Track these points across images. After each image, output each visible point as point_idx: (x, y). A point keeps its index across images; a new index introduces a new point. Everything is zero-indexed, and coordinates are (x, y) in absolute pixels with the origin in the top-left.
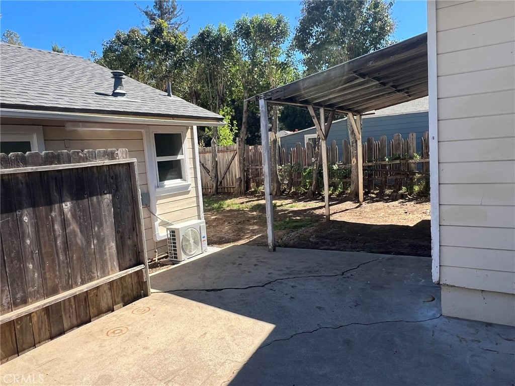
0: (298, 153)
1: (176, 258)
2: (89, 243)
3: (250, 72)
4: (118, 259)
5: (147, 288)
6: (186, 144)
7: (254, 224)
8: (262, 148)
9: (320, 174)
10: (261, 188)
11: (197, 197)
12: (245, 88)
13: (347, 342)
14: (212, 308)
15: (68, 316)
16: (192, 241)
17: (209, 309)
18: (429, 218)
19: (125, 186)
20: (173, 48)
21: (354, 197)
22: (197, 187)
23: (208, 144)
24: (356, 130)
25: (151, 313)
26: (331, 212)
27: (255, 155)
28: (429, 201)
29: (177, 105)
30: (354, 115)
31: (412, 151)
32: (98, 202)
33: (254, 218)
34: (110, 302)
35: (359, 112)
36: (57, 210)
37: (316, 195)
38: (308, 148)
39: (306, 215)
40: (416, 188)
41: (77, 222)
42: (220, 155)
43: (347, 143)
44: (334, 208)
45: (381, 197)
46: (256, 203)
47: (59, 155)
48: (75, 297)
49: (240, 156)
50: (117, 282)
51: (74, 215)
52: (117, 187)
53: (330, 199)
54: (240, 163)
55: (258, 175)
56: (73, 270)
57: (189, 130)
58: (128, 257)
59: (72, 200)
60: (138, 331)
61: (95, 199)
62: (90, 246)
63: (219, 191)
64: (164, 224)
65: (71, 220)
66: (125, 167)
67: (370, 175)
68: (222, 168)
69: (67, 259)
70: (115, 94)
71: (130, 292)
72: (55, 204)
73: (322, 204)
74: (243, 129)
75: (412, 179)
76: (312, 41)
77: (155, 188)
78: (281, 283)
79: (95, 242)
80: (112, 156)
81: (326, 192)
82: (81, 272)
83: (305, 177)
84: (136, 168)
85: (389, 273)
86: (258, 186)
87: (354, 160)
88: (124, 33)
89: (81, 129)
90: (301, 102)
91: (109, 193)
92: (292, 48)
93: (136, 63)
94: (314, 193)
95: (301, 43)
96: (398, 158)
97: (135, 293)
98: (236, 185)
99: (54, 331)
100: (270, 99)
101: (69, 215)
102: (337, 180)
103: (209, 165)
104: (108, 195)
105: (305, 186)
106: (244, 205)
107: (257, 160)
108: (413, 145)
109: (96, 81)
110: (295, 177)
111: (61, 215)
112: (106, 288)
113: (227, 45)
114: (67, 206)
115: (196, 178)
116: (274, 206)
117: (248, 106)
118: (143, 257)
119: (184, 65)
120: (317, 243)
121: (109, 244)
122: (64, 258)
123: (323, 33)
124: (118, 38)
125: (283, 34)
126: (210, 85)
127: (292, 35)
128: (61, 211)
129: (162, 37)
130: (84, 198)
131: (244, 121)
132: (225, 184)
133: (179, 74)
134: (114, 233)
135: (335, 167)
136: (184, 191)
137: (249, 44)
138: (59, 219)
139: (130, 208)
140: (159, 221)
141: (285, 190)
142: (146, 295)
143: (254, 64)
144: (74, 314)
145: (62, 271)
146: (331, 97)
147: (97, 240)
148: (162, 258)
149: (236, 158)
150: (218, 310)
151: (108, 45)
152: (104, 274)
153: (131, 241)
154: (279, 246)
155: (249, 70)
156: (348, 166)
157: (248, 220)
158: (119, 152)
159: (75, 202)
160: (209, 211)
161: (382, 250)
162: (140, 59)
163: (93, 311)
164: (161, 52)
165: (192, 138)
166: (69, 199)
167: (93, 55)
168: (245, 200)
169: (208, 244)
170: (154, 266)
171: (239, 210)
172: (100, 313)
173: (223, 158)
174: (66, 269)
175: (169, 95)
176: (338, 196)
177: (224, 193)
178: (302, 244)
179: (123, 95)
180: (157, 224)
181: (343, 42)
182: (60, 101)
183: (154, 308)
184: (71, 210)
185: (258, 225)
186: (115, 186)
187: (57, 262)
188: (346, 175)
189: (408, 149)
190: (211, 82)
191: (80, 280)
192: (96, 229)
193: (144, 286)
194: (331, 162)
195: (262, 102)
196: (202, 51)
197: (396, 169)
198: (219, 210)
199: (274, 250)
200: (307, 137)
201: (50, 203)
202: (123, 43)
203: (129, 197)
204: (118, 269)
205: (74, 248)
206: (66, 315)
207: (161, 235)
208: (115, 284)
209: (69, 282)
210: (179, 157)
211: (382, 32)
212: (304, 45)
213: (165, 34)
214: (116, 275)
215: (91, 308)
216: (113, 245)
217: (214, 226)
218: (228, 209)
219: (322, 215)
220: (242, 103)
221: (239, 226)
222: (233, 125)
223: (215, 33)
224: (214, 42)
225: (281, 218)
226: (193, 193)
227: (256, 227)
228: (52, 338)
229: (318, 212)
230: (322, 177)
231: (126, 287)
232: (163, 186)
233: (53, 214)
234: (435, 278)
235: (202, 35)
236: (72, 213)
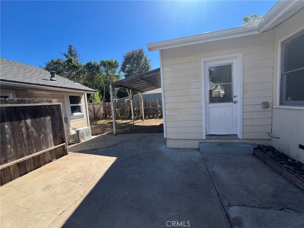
0: (123, 105)
1: (79, 141)
2: (40, 136)
3: (106, 78)
4: (54, 141)
5: (67, 152)
6: (83, 100)
7: (109, 128)
8: (111, 103)
9: (131, 111)
10: (111, 117)
11: (87, 119)
12: (104, 83)
13: (141, 159)
14: (94, 155)
15: (29, 166)
16: (85, 134)
17: (93, 156)
18: (163, 123)
19: (56, 113)
20: (76, 67)
21: (141, 118)
22: (87, 115)
23: (91, 102)
24: (141, 97)
25: (69, 160)
26: (135, 123)
27: (108, 106)
28: (163, 118)
29: (78, 85)
30: (140, 93)
31: (157, 104)
32: (44, 119)
33: (109, 126)
34: (50, 158)
35: (142, 92)
36: (23, 123)
37: (130, 118)
38: (126, 103)
39: (127, 124)
40: (159, 115)
41: (34, 127)
42: (96, 105)
43: (139, 102)
44: (135, 122)
45: (149, 118)
46: (109, 121)
47: (24, 100)
48: (33, 158)
49: (103, 106)
50: (53, 150)
51: (32, 125)
52: (53, 114)
53: (134, 119)
54: (103, 108)
55: (110, 112)
56: (32, 147)
57: (84, 95)
58: (58, 140)
59: (31, 118)
60: (63, 167)
61: (42, 118)
62: (40, 137)
63: (96, 118)
64: (74, 129)
65: (31, 127)
66: (56, 106)
67: (146, 111)
68: (96, 110)
69: (29, 142)
70: (51, 80)
71: (59, 154)
72: (22, 120)
73: (131, 121)
74: (104, 97)
75: (158, 112)
76: (127, 69)
77: (70, 115)
78: (119, 145)
79: (43, 135)
80: (50, 102)
81: (133, 117)
82: (36, 147)
83: (126, 112)
84: (61, 106)
85: (152, 138)
86: (110, 116)
87: (141, 107)
88: (55, 60)
89: (35, 92)
90: (124, 87)
91: (49, 116)
92: (120, 71)
93: (61, 72)
94: (129, 117)
95: (123, 69)
96: (154, 106)
97: (61, 154)
98: (102, 116)
99: (22, 173)
100: (113, 85)
101: (30, 125)
102: (136, 113)
103: (92, 109)
104: (49, 117)
105: (126, 115)
106: (105, 122)
107: (109, 107)
108: (158, 102)
109: (42, 75)
110: (122, 112)
111: (25, 125)
112: (48, 153)
113: (98, 68)
114: (29, 121)
115: (86, 112)
116: (116, 122)
117: (106, 89)
118: (65, 140)
119: (81, 74)
120: (130, 132)
121: (49, 135)
122: (27, 142)
123: (130, 67)
124: (53, 62)
125: (117, 66)
126: (91, 81)
127: (120, 66)
128: (26, 123)
129: (72, 63)
130: (37, 118)
131: (104, 94)
132: (98, 115)
133: (79, 77)
134: (52, 131)
135: (135, 109)
136: (82, 117)
137: (105, 69)
138: (24, 126)
139: (59, 122)
140: (72, 128)
141: (119, 117)
142: (67, 154)
143: (108, 75)
144: (33, 165)
145: (26, 147)
146: (133, 86)
147: (44, 134)
148: (73, 141)
149: (102, 107)
150: (96, 156)
151: (48, 64)
152: (47, 148)
153: (60, 134)
154: (118, 134)
155: (106, 77)
156: (139, 109)
157: (107, 127)
158: (53, 100)
159: (33, 119)
160: (92, 125)
161: (150, 132)
162: (62, 70)
163: (42, 163)
164: (71, 68)
165: (85, 98)
166: (29, 118)
167: (41, 67)
168: (105, 121)
169: (92, 135)
170: (70, 144)
171: (103, 124)
172: (45, 163)
173: (97, 107)
174: (28, 147)
175: (75, 82)
176: (136, 118)
177: (98, 119)
178: (125, 133)
179: (55, 80)
180: (71, 129)
181: (136, 70)
182: (24, 80)
183: (70, 158)
184: (30, 123)
185: (111, 128)
186: (52, 113)
187: (23, 144)
188: (139, 111)
189: (156, 104)
190: (92, 80)
191: (35, 151)
192: (43, 130)
193: (66, 151)
194: (134, 108)
195: (110, 86)
196: (88, 69)
197: (153, 109)
198: (95, 124)
199: (116, 135)
200: (126, 100)
201: (20, 120)
202: (54, 64)
203: (59, 118)
204: (54, 145)
205: (32, 138)
206: (28, 165)
207: (72, 133)
208: (52, 151)
209: (30, 152)
210: (80, 105)
211: (148, 68)
212: (124, 70)
213: (73, 62)
214: (53, 147)
215: (41, 161)
216: (51, 136)
217: (94, 130)
218: (99, 124)
219: (132, 124)
220: (103, 88)
221: (103, 129)
222: (100, 95)
223: (93, 64)
224: (92, 66)
225: (118, 126)
226: (85, 117)
227: (109, 129)
228: (21, 176)
229: (130, 123)
230: (131, 112)
231: (57, 152)
232: (73, 115)
233: (21, 124)
234: (165, 137)
235: (88, 64)
236: (31, 124)
